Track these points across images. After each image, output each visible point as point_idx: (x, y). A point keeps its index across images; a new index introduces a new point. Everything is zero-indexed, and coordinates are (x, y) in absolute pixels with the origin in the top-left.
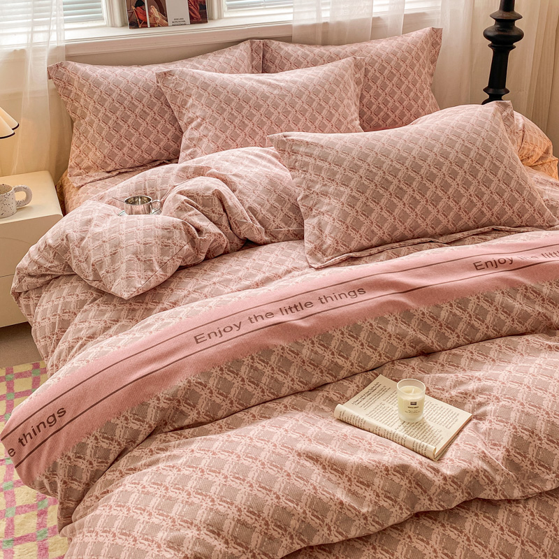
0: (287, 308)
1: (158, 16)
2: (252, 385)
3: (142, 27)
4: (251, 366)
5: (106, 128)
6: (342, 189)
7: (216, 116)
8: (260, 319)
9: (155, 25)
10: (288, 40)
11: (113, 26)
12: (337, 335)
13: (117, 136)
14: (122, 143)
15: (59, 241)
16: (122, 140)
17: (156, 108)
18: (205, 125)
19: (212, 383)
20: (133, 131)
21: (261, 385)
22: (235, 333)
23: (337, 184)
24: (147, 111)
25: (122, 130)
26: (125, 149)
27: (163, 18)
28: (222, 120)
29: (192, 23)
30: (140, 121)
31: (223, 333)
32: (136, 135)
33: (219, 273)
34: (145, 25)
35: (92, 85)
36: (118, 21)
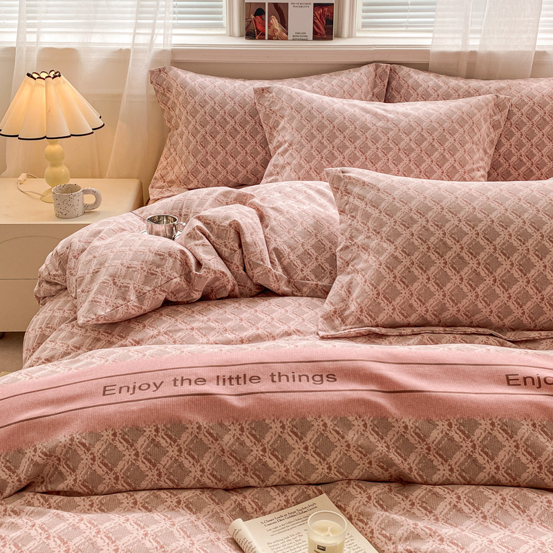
0: (226, 378)
1: (278, 28)
2: (147, 463)
3: (259, 39)
4: (153, 439)
5: (194, 142)
6: (385, 245)
7: (304, 143)
8: (186, 383)
9: (274, 38)
10: (424, 67)
11: (232, 35)
12: (276, 427)
13: (203, 152)
14: (207, 159)
15: (65, 248)
16: (207, 157)
17: (248, 127)
18: (291, 151)
19: (98, 448)
20: (219, 149)
21: (159, 466)
22: (149, 393)
23: (382, 238)
24: (238, 129)
25: (209, 146)
26: (209, 167)
27: (283, 31)
28: (309, 148)
29: (315, 38)
30: (229, 139)
31: (137, 390)
32: (223, 153)
33: (206, 318)
34: (262, 37)
35: (188, 95)
36: (236, 30)
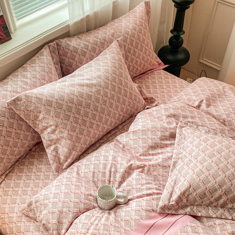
18: (59, 130)
